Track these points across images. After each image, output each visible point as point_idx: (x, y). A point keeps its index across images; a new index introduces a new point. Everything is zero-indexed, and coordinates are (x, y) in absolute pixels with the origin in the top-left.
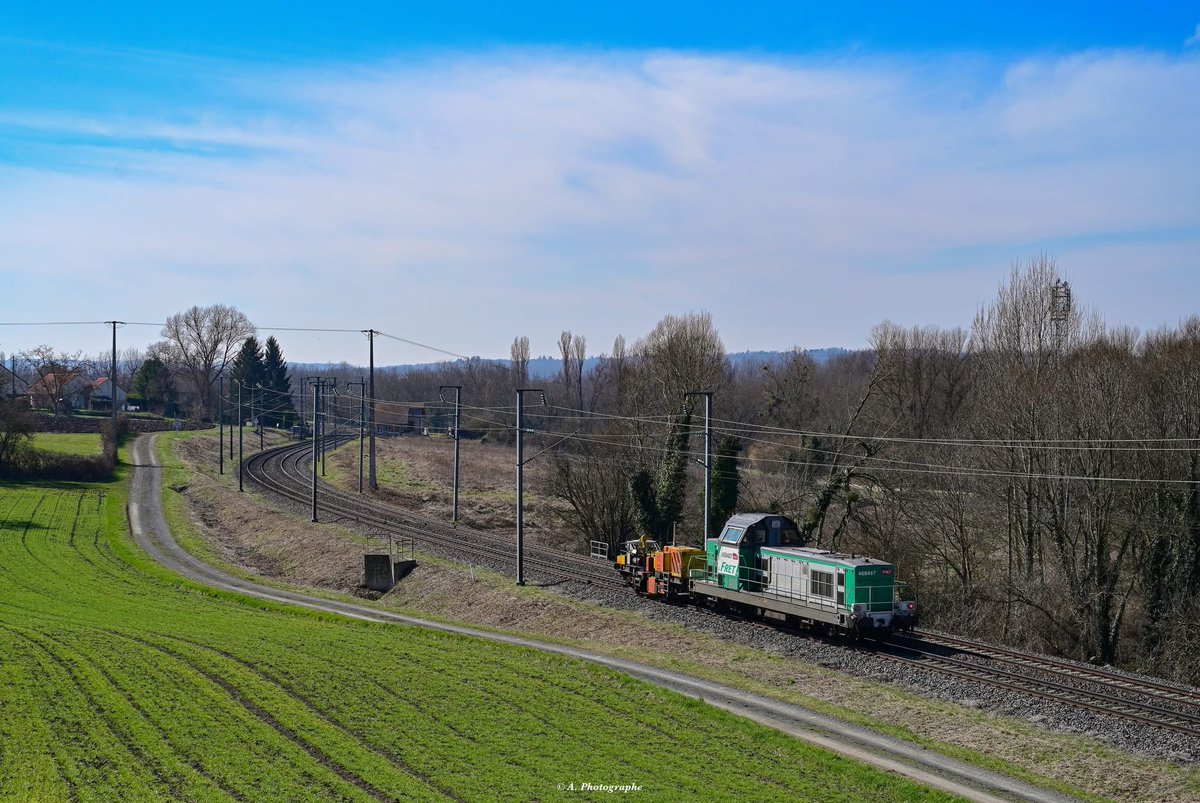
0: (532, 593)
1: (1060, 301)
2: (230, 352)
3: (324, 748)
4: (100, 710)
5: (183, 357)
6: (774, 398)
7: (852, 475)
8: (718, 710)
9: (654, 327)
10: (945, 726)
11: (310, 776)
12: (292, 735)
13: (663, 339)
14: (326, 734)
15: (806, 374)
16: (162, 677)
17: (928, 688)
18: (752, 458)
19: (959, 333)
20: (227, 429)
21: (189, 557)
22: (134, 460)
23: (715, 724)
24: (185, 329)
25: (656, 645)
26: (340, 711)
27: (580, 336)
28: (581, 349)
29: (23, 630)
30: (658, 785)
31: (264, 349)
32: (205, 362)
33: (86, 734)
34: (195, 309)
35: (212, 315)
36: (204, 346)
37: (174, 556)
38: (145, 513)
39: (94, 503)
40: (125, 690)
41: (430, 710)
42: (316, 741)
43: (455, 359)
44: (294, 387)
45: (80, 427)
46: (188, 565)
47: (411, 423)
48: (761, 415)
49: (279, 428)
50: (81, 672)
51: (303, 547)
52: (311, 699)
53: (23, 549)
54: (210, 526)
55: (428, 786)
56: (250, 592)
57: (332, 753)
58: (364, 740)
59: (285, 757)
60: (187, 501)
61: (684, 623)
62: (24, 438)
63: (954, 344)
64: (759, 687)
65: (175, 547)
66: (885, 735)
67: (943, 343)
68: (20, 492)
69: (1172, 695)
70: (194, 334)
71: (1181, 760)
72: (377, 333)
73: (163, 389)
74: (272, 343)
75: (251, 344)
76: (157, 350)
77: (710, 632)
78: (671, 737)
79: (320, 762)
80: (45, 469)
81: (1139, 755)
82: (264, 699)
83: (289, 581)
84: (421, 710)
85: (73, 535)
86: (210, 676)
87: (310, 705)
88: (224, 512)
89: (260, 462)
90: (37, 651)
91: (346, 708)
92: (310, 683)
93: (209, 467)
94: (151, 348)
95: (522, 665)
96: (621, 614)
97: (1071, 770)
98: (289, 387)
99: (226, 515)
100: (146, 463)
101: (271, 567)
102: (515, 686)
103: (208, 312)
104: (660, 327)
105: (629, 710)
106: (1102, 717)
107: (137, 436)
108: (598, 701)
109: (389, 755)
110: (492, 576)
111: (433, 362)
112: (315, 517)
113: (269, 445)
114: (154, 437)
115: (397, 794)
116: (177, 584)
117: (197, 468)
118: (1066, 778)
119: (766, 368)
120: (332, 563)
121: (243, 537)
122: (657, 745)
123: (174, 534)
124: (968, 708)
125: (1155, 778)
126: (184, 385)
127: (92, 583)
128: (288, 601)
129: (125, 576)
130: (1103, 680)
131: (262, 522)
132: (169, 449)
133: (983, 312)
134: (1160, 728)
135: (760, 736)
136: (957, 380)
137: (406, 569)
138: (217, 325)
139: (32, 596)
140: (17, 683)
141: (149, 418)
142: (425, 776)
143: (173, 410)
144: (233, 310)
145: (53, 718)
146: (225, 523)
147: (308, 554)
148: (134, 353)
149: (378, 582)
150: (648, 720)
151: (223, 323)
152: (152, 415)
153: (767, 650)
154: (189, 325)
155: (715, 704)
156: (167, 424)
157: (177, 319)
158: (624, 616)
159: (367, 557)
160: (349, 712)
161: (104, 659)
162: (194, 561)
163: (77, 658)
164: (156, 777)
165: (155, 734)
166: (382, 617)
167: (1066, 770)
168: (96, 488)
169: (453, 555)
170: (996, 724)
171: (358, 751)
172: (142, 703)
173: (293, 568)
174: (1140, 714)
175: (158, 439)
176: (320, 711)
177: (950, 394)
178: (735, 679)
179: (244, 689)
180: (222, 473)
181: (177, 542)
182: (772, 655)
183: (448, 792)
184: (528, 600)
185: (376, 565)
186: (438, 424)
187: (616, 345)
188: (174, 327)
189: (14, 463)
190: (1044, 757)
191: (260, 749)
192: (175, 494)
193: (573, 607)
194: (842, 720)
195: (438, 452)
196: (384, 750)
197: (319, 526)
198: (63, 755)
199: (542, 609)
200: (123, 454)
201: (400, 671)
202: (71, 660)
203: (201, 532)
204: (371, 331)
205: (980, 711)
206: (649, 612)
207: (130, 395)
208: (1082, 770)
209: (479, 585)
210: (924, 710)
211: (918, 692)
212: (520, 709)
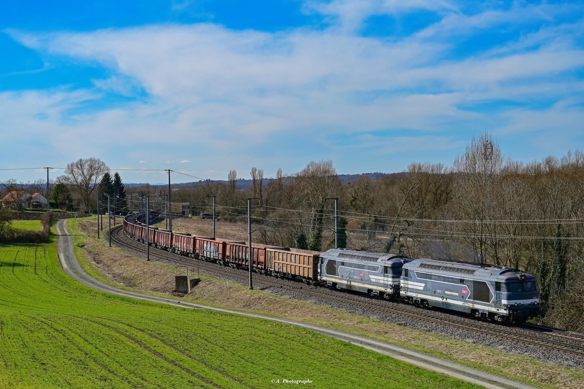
0: (257, 293)
1: (488, 151)
2: (98, 179)
3: (191, 369)
4: (86, 354)
5: (75, 183)
6: (353, 197)
7: (401, 235)
8: (359, 347)
9: (305, 167)
10: (459, 352)
12: (174, 363)
13: (310, 173)
14: (188, 363)
15: (367, 186)
16: (106, 338)
17: (449, 334)
19: (440, 166)
20: (95, 216)
21: (92, 279)
22: (58, 233)
23: (359, 353)
24: (76, 169)
26: (190, 351)
27: (261, 169)
28: (261, 175)
30: (343, 383)
31: (113, 178)
32: (86, 185)
34: (81, 160)
35: (89, 162)
36: (85, 177)
37: (85, 278)
38: (67, 258)
39: (42, 253)
40: (92, 344)
41: (230, 350)
42: (186, 366)
43: (198, 181)
44: (128, 196)
45: (28, 217)
46: (92, 282)
47: (183, 212)
48: (347, 205)
49: (121, 215)
50: (69, 336)
51: (145, 273)
52: (175, 346)
53: (14, 276)
54: (98, 263)
55: (243, 385)
56: (125, 295)
57: (195, 372)
59: (176, 374)
60: (85, 251)
61: (331, 306)
62: (7, 223)
63: (437, 171)
64: (372, 335)
65: (84, 274)
66: (436, 357)
67: (432, 170)
68: (7, 249)
69: (561, 335)
70: (80, 172)
71: (570, 365)
72: (172, 171)
73: (66, 198)
74: (117, 175)
75: (107, 176)
76: (61, 180)
77: (344, 310)
78: (341, 360)
79: (192, 375)
80: (18, 237)
81: (550, 363)
82: (155, 346)
83: (140, 289)
84: (225, 350)
85: (35, 269)
86: (126, 336)
87: (176, 349)
88: (104, 256)
89: (117, 230)
90: (45, 326)
91: (191, 350)
92: (172, 338)
93: (92, 235)
94: (58, 178)
95: (263, 327)
96: (301, 302)
97: (520, 371)
98: (125, 196)
99: (104, 258)
100: (64, 234)
101: (130, 282)
102: (263, 338)
103: (87, 161)
105: (318, 348)
106: (532, 346)
107: (57, 221)
108: (303, 344)
109: (220, 372)
110: (237, 285)
112: (148, 258)
113: (118, 224)
114: (65, 221)
116: (90, 292)
117: (88, 236)
118: (518, 375)
119: (349, 183)
120: (159, 280)
121: (115, 268)
122: (336, 364)
123: (83, 268)
124: (469, 343)
125: (559, 374)
126: (75, 196)
127: (50, 292)
128: (144, 299)
129: (64, 288)
131: (123, 261)
132: (73, 227)
133: (458, 157)
134: (559, 351)
135: (381, 358)
136: (439, 188)
137: (195, 282)
138: (91, 167)
140: (44, 342)
141: (59, 212)
143: (71, 208)
144: (99, 160)
145: (69, 358)
146: (105, 261)
147: (147, 276)
149: (182, 289)
150: (328, 352)
151: (94, 166)
152: (61, 210)
153: (371, 318)
154: (77, 167)
155: (356, 344)
156: (68, 215)
157: (72, 165)
159: (176, 277)
160: (194, 352)
161: (76, 330)
162: (95, 280)
163: (64, 329)
166: (190, 306)
167: (518, 371)
168: (42, 246)
169: (217, 276)
170: (482, 351)
171: (206, 370)
172: (104, 350)
173: (141, 283)
174: (549, 344)
175: (67, 222)
176: (181, 351)
177: (436, 194)
178: (361, 332)
179: (144, 342)
180: (99, 238)
181: (85, 271)
182: (374, 320)
184: (256, 296)
185: (181, 281)
187: (278, 173)
188: (71, 169)
189: (3, 236)
190: (508, 364)
191: (164, 370)
192: (80, 249)
193: (278, 299)
194: (415, 351)
195: (199, 226)
196: (216, 369)
197: (151, 263)
199: (263, 300)
200: (52, 230)
201: (210, 332)
202: (62, 330)
203: (95, 266)
204: (169, 170)
205: (474, 345)
206: (314, 301)
207: (51, 201)
208: (525, 371)
209: (231, 290)
210: (449, 345)
211: (445, 336)
212: (270, 348)
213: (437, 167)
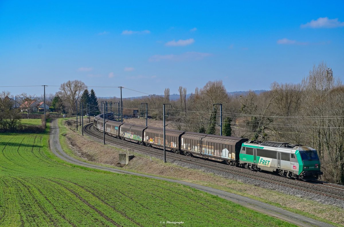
0: (169, 165)
1: (329, 76)
2: (80, 94)
3: (102, 211)
4: (36, 201)
5: (66, 96)
6: (243, 105)
7: (265, 128)
8: (222, 199)
9: (205, 85)
10: (291, 203)
11: (97, 219)
12: (93, 207)
13: (208, 88)
14: (103, 207)
15: (253, 98)
16: (55, 191)
17: (286, 192)
18: (237, 123)
19: (299, 85)
20: (79, 117)
22: (51, 127)
23: (221, 203)
24: (66, 87)
25: (205, 180)
26: (108, 200)
27: (185, 87)
28: (185, 92)
29: (16, 177)
31: (90, 93)
32: (73, 97)
33: (31, 208)
34: (69, 81)
35: (74, 83)
36: (72, 92)
37: (62, 155)
38: (54, 143)
39: (39, 140)
40: (44, 195)
41: (135, 200)
42: (100, 209)
43: (148, 95)
44: (99, 104)
45: (35, 117)
46: (66, 158)
47: (134, 114)
48: (240, 110)
50: (31, 190)
51: (101, 152)
52: (100, 197)
53: (17, 153)
54: (73, 146)
55: (132, 222)
56: (85, 165)
57: (104, 213)
58: (115, 209)
59: (90, 214)
60: (66, 139)
61: (214, 173)
62: (18, 121)
63: (298, 88)
64: (235, 192)
65: (63, 152)
67: (295, 88)
68: (17, 136)
70: (69, 89)
72: (123, 87)
73: (60, 105)
74: (92, 91)
75: (86, 92)
76: (58, 94)
77: (221, 176)
78: (207, 207)
79: (101, 215)
80: (25, 130)
82: (85, 197)
83: (96, 162)
84: (132, 200)
85: (32, 149)
86: (70, 191)
87: (99, 199)
89: (89, 127)
90: (19, 183)
91: (110, 199)
92: (100, 192)
93: (74, 128)
94: (56, 93)
95: (164, 186)
99: (78, 143)
100: (55, 127)
101: (91, 158)
102: (161, 193)
103: (73, 82)
104: (207, 84)
105: (195, 199)
106: (339, 200)
108: (186, 197)
109: (122, 213)
110: (157, 160)
111: (141, 96)
112: (104, 143)
113: (92, 122)
115: (123, 224)
116: (63, 163)
117: (70, 129)
119: (241, 96)
120: (109, 156)
121: (83, 149)
122: (203, 210)
123: (62, 149)
124: (298, 197)
126: (66, 104)
127: (38, 163)
128: (95, 168)
129: (47, 161)
130: (339, 189)
131: (89, 144)
132: (62, 123)
133: (304, 78)
136: (299, 99)
137: (131, 158)
138: (76, 86)
139: (20, 167)
140: (12, 193)
141: (56, 114)
142: (132, 220)
143: (63, 111)
144: (80, 81)
145: (22, 203)
147: (102, 154)
148: (51, 95)
149: (122, 162)
150: (201, 202)
151: (78, 85)
152: (57, 113)
153: (238, 181)
154: (67, 86)
155: (221, 197)
156: (61, 116)
157: (64, 85)
158: (196, 171)
159: (120, 155)
160: (111, 201)
161: (38, 186)
162: (68, 157)
163: (31, 186)
164: (50, 220)
165: (52, 208)
166: (123, 172)
167: (327, 216)
168: (40, 135)
169: (145, 154)
170: (306, 202)
171: (112, 212)
173: (98, 158)
175: (59, 120)
176: (102, 200)
177: (297, 103)
178: (228, 190)
179: (80, 194)
180: (77, 130)
182: (240, 182)
183: (138, 224)
184: (167, 167)
185: (122, 157)
186: (142, 114)
187: (196, 90)
188: (63, 87)
189: (15, 128)
190: (321, 211)
191: (83, 212)
192: (63, 137)
193: (181, 169)
196: (120, 212)
197: (106, 146)
198: (23, 214)
199: (171, 169)
200: (49, 125)
201: (127, 189)
202: (29, 186)
203: (70, 148)
204: (121, 87)
205: (302, 198)
206: (203, 170)
207: (51, 107)
208: (331, 216)
209: (153, 163)
210: (285, 198)
211: (283, 193)
212: (162, 199)
213: (298, 86)
